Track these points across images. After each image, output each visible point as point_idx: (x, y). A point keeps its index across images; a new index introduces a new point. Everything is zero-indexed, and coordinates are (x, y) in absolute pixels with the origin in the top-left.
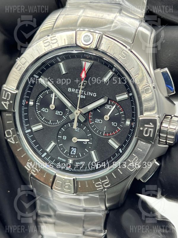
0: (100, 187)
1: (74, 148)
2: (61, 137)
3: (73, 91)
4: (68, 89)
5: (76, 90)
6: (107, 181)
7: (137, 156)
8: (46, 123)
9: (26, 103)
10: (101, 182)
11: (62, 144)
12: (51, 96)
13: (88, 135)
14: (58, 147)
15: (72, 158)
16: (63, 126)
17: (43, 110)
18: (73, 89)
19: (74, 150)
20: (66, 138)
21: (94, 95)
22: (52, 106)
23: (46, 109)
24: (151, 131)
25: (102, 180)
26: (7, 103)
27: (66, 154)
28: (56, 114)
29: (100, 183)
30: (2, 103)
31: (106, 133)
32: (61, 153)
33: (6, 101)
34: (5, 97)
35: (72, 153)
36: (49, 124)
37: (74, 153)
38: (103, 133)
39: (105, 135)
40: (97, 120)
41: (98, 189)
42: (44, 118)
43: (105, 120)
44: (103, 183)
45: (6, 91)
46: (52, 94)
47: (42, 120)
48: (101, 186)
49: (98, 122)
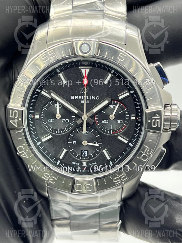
0: (118, 182)
1: (85, 150)
2: (71, 143)
3: (76, 98)
4: (71, 97)
5: (79, 96)
6: (124, 175)
7: (149, 146)
8: (54, 132)
9: (32, 117)
10: (119, 177)
11: (73, 149)
12: (55, 106)
13: (97, 136)
14: (70, 153)
15: (85, 160)
16: (71, 132)
17: (49, 120)
18: (76, 96)
19: (85, 153)
20: (76, 143)
21: (97, 98)
22: (58, 116)
23: (52, 119)
24: (158, 122)
25: (119, 175)
26: (16, 121)
27: (78, 157)
28: (63, 122)
29: (117, 178)
30: (11, 121)
31: (113, 131)
32: (73, 158)
33: (14, 119)
34: (12, 115)
35: (84, 155)
36: (57, 133)
37: (86, 155)
38: (110, 131)
39: (113, 133)
40: (103, 121)
41: (116, 184)
42: (51, 128)
43: (111, 119)
44: (120, 178)
45: (13, 110)
46: (56, 105)
47: (50, 130)
48: (119, 180)
49: (104, 122)
